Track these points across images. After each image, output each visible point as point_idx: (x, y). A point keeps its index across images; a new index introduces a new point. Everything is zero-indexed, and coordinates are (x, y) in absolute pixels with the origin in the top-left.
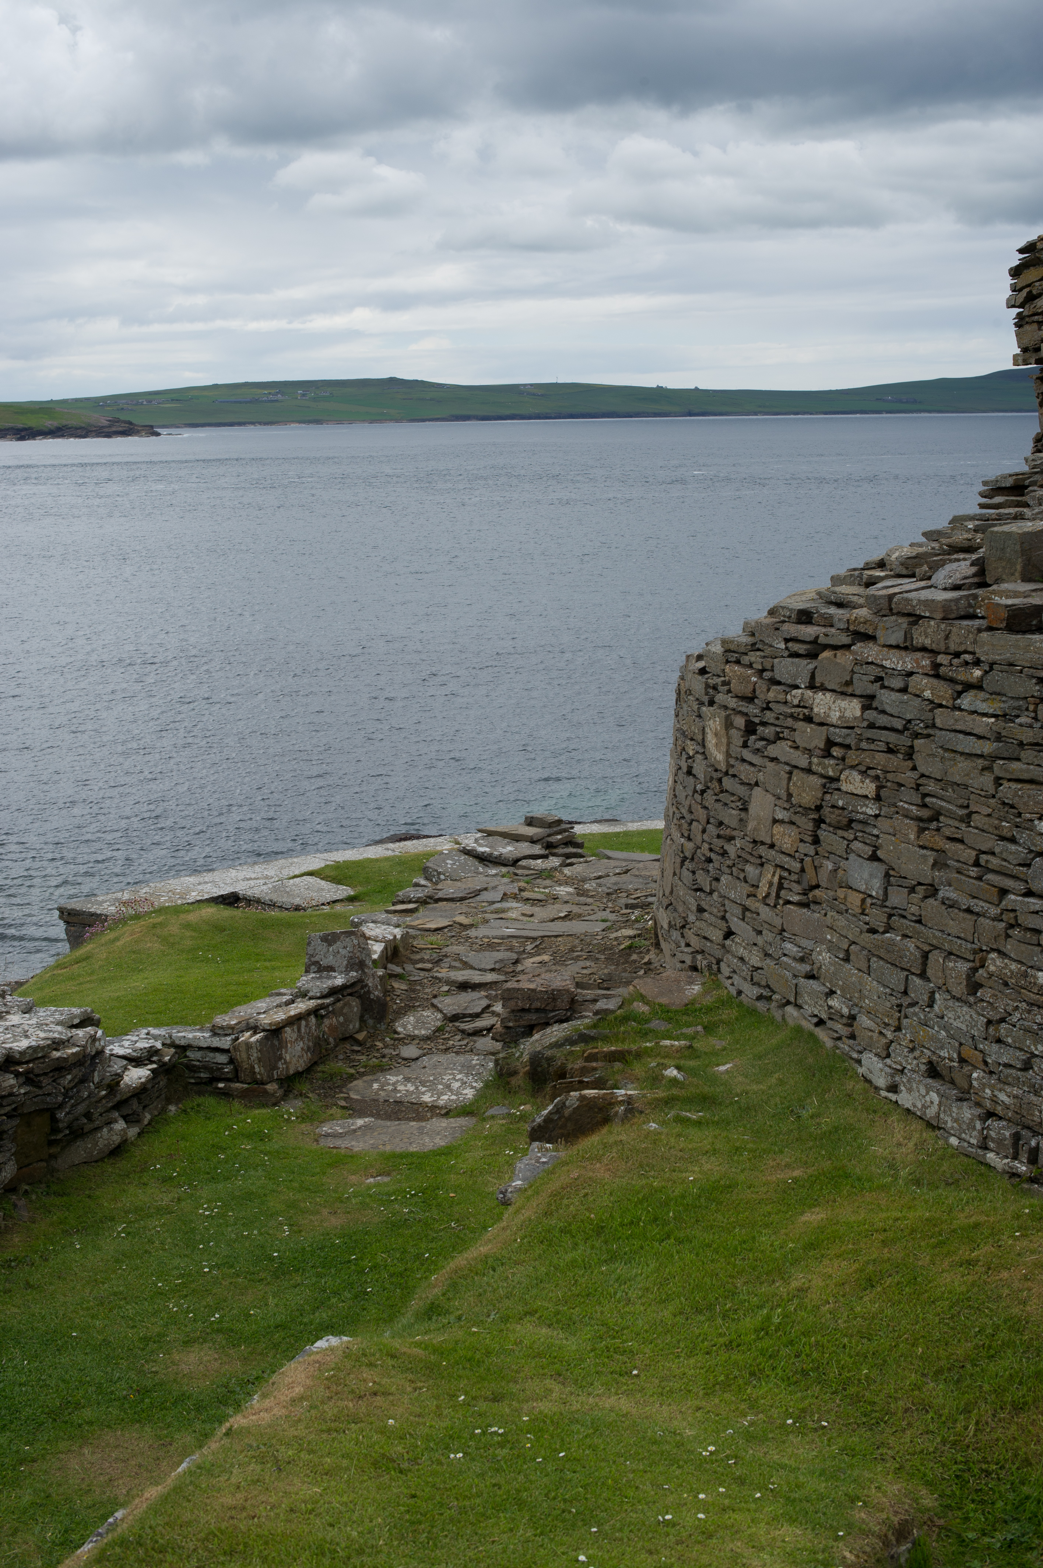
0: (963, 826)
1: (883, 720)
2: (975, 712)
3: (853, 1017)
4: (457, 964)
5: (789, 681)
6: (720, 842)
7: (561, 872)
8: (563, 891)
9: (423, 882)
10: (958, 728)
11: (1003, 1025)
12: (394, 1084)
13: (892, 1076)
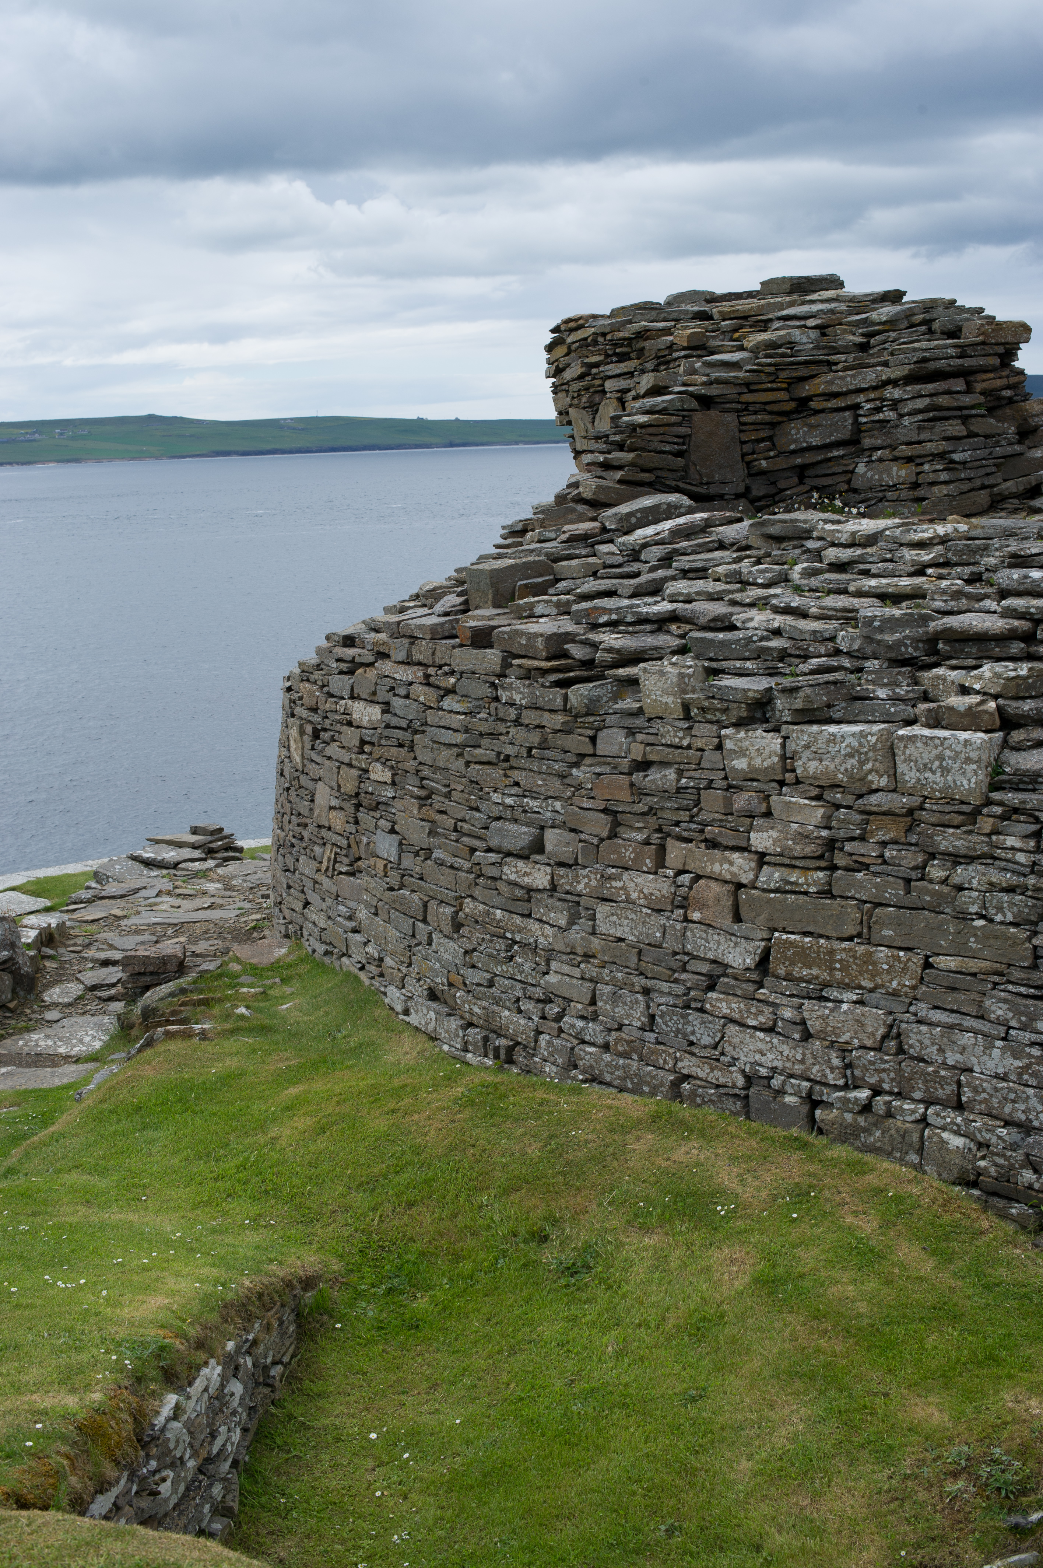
0: (446, 801)
1: (394, 721)
2: (451, 711)
3: (381, 960)
4: (104, 947)
5: (338, 694)
6: (300, 829)
7: (215, 872)
8: (212, 887)
9: (94, 885)
10: (441, 724)
11: (475, 953)
12: (36, 1041)
13: (406, 1002)
